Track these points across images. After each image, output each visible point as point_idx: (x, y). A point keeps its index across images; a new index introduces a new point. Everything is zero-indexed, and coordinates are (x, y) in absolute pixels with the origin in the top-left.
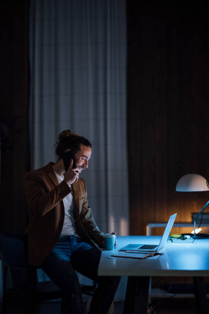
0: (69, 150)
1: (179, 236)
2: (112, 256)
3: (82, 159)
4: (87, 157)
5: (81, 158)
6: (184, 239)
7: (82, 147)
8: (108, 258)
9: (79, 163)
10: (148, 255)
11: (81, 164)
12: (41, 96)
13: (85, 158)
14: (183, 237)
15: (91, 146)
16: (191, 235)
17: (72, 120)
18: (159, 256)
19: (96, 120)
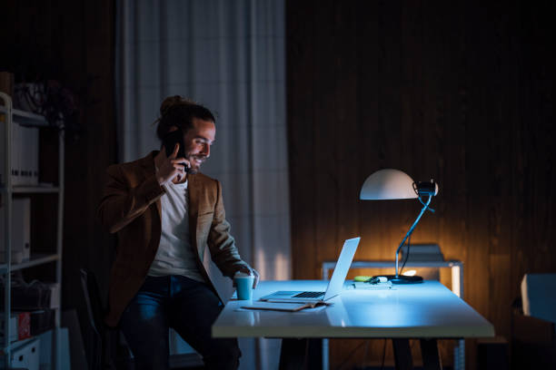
0: (175, 128)
1: (368, 278)
2: (243, 308)
3: (198, 142)
4: (205, 139)
5: (194, 141)
6: (375, 283)
7: (195, 121)
8: (236, 311)
9: (193, 148)
10: (305, 306)
11: (197, 151)
12: (136, 42)
13: (202, 141)
14: (374, 280)
15: (213, 119)
16: (390, 277)
17: (190, 84)
18: (324, 307)
19: (233, 83)
